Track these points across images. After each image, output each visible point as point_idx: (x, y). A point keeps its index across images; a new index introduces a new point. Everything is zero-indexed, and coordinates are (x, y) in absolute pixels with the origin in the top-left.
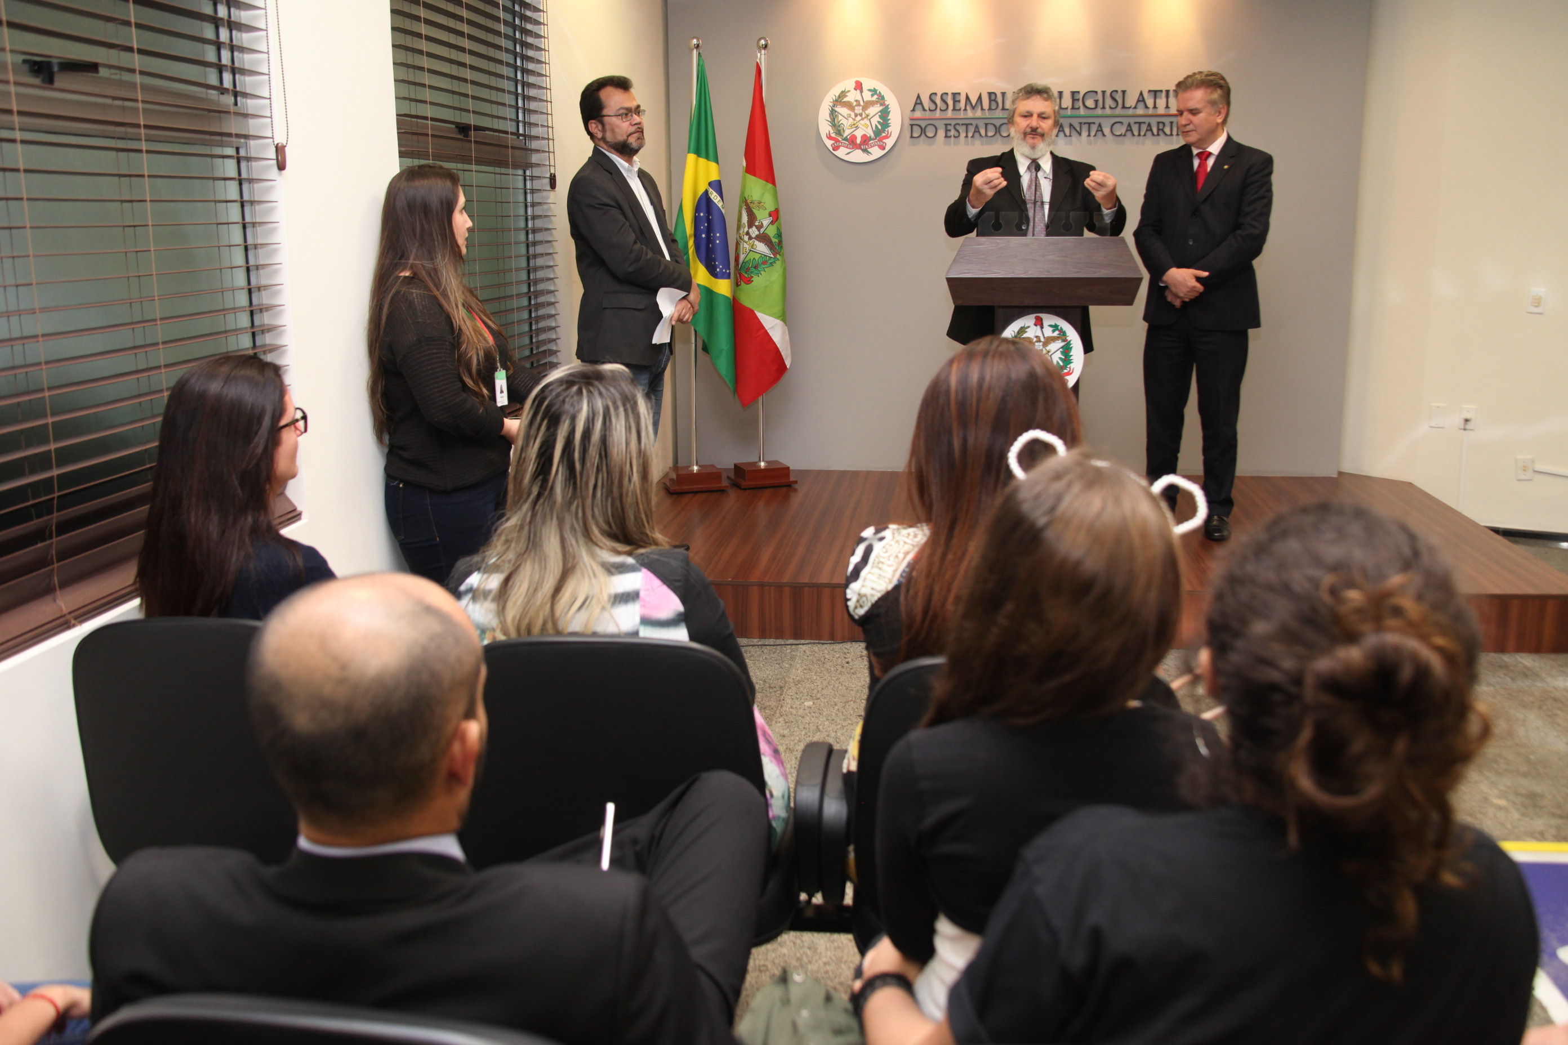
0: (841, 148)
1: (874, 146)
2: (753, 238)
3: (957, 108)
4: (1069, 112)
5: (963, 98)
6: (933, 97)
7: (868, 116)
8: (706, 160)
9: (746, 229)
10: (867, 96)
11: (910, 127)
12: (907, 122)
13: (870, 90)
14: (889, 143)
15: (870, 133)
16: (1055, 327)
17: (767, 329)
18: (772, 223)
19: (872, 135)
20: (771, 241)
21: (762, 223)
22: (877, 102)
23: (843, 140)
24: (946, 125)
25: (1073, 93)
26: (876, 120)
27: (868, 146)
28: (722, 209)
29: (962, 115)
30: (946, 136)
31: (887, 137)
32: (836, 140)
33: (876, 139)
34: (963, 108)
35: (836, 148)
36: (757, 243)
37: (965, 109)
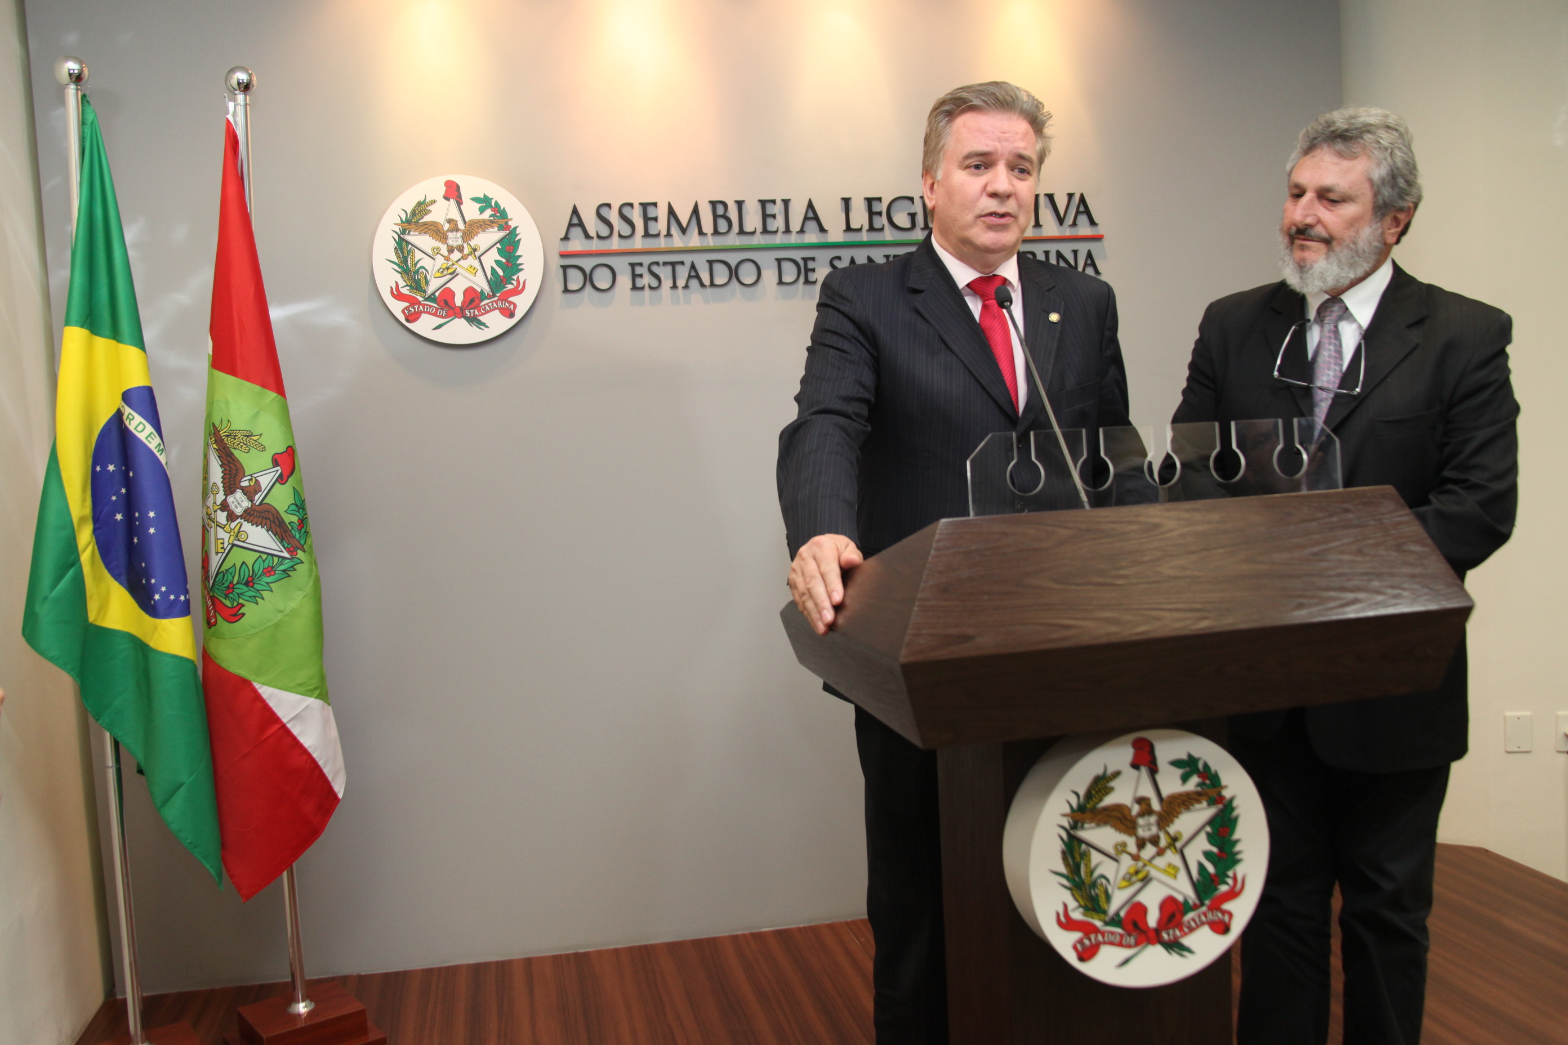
0: (424, 316)
1: (491, 310)
2: (237, 517)
3: (652, 231)
4: (865, 237)
5: (662, 213)
6: (604, 212)
7: (475, 250)
8: (114, 342)
9: (220, 497)
10: (472, 211)
11: (561, 271)
12: (556, 262)
13: (475, 200)
14: (522, 303)
15: (481, 284)
16: (1189, 766)
17: (285, 720)
18: (281, 480)
19: (487, 289)
20: (281, 523)
21: (257, 482)
22: (492, 222)
23: (426, 299)
24: (633, 265)
25: (869, 201)
26: (491, 258)
27: (479, 311)
28: (158, 454)
29: (662, 243)
30: (634, 288)
31: (517, 292)
32: (413, 301)
33: (494, 296)
34: (664, 232)
35: (412, 318)
36: (247, 526)
37: (669, 234)
